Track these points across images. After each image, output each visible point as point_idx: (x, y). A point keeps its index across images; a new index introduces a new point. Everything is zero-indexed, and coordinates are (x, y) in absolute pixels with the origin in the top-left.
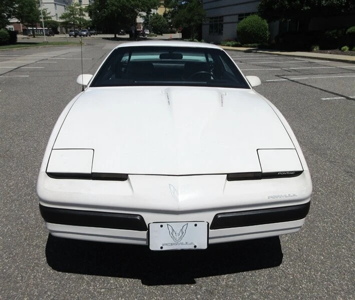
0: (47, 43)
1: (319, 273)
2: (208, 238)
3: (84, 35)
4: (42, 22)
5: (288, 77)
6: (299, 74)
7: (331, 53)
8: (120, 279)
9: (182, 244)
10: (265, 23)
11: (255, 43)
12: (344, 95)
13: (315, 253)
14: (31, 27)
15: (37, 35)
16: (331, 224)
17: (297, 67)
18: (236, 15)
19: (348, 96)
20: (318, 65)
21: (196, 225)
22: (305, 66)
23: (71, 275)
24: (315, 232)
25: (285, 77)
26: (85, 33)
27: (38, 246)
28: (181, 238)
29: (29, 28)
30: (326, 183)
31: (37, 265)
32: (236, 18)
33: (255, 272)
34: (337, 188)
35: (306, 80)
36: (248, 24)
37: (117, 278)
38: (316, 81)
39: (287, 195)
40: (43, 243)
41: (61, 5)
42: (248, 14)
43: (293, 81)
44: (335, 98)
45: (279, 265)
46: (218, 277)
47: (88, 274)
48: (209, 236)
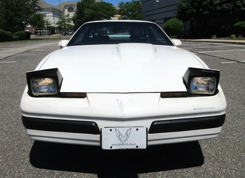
0: (48, 39)
1: (234, 171)
2: (147, 141)
3: (70, 34)
4: (45, 27)
5: (197, 52)
6: (204, 50)
7: (224, 39)
8: (81, 173)
9: (127, 144)
10: (181, 23)
11: (175, 35)
12: (236, 60)
13: (228, 157)
14: (39, 30)
15: (43, 35)
16: (238, 137)
17: (203, 47)
18: (163, 19)
19: (239, 61)
20: (216, 45)
21: (137, 130)
22: (208, 46)
23: (45, 171)
24: (227, 142)
25: (195, 52)
26: (71, 33)
27: (24, 151)
28: (126, 140)
29: (38, 31)
30: (230, 111)
31: (22, 163)
32: (162, 21)
33: (184, 170)
34: (239, 114)
35: (210, 53)
36: (170, 24)
37: (79, 173)
38: (216, 53)
39: (208, 108)
40: (29, 149)
41: (57, 17)
42: (170, 18)
43: (201, 54)
44: (230, 62)
45: (202, 165)
46: (155, 173)
47: (58, 170)
48: (148, 139)
